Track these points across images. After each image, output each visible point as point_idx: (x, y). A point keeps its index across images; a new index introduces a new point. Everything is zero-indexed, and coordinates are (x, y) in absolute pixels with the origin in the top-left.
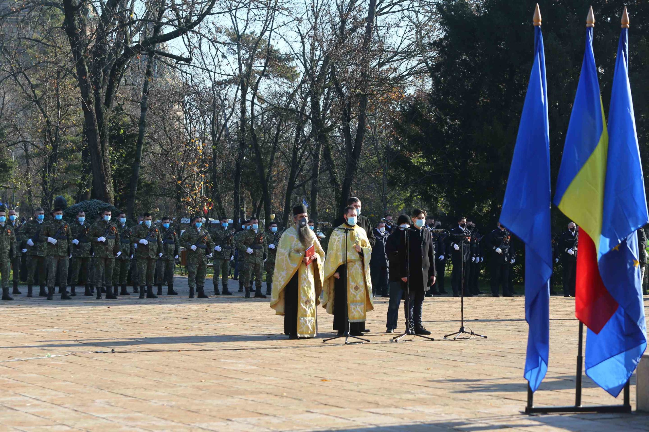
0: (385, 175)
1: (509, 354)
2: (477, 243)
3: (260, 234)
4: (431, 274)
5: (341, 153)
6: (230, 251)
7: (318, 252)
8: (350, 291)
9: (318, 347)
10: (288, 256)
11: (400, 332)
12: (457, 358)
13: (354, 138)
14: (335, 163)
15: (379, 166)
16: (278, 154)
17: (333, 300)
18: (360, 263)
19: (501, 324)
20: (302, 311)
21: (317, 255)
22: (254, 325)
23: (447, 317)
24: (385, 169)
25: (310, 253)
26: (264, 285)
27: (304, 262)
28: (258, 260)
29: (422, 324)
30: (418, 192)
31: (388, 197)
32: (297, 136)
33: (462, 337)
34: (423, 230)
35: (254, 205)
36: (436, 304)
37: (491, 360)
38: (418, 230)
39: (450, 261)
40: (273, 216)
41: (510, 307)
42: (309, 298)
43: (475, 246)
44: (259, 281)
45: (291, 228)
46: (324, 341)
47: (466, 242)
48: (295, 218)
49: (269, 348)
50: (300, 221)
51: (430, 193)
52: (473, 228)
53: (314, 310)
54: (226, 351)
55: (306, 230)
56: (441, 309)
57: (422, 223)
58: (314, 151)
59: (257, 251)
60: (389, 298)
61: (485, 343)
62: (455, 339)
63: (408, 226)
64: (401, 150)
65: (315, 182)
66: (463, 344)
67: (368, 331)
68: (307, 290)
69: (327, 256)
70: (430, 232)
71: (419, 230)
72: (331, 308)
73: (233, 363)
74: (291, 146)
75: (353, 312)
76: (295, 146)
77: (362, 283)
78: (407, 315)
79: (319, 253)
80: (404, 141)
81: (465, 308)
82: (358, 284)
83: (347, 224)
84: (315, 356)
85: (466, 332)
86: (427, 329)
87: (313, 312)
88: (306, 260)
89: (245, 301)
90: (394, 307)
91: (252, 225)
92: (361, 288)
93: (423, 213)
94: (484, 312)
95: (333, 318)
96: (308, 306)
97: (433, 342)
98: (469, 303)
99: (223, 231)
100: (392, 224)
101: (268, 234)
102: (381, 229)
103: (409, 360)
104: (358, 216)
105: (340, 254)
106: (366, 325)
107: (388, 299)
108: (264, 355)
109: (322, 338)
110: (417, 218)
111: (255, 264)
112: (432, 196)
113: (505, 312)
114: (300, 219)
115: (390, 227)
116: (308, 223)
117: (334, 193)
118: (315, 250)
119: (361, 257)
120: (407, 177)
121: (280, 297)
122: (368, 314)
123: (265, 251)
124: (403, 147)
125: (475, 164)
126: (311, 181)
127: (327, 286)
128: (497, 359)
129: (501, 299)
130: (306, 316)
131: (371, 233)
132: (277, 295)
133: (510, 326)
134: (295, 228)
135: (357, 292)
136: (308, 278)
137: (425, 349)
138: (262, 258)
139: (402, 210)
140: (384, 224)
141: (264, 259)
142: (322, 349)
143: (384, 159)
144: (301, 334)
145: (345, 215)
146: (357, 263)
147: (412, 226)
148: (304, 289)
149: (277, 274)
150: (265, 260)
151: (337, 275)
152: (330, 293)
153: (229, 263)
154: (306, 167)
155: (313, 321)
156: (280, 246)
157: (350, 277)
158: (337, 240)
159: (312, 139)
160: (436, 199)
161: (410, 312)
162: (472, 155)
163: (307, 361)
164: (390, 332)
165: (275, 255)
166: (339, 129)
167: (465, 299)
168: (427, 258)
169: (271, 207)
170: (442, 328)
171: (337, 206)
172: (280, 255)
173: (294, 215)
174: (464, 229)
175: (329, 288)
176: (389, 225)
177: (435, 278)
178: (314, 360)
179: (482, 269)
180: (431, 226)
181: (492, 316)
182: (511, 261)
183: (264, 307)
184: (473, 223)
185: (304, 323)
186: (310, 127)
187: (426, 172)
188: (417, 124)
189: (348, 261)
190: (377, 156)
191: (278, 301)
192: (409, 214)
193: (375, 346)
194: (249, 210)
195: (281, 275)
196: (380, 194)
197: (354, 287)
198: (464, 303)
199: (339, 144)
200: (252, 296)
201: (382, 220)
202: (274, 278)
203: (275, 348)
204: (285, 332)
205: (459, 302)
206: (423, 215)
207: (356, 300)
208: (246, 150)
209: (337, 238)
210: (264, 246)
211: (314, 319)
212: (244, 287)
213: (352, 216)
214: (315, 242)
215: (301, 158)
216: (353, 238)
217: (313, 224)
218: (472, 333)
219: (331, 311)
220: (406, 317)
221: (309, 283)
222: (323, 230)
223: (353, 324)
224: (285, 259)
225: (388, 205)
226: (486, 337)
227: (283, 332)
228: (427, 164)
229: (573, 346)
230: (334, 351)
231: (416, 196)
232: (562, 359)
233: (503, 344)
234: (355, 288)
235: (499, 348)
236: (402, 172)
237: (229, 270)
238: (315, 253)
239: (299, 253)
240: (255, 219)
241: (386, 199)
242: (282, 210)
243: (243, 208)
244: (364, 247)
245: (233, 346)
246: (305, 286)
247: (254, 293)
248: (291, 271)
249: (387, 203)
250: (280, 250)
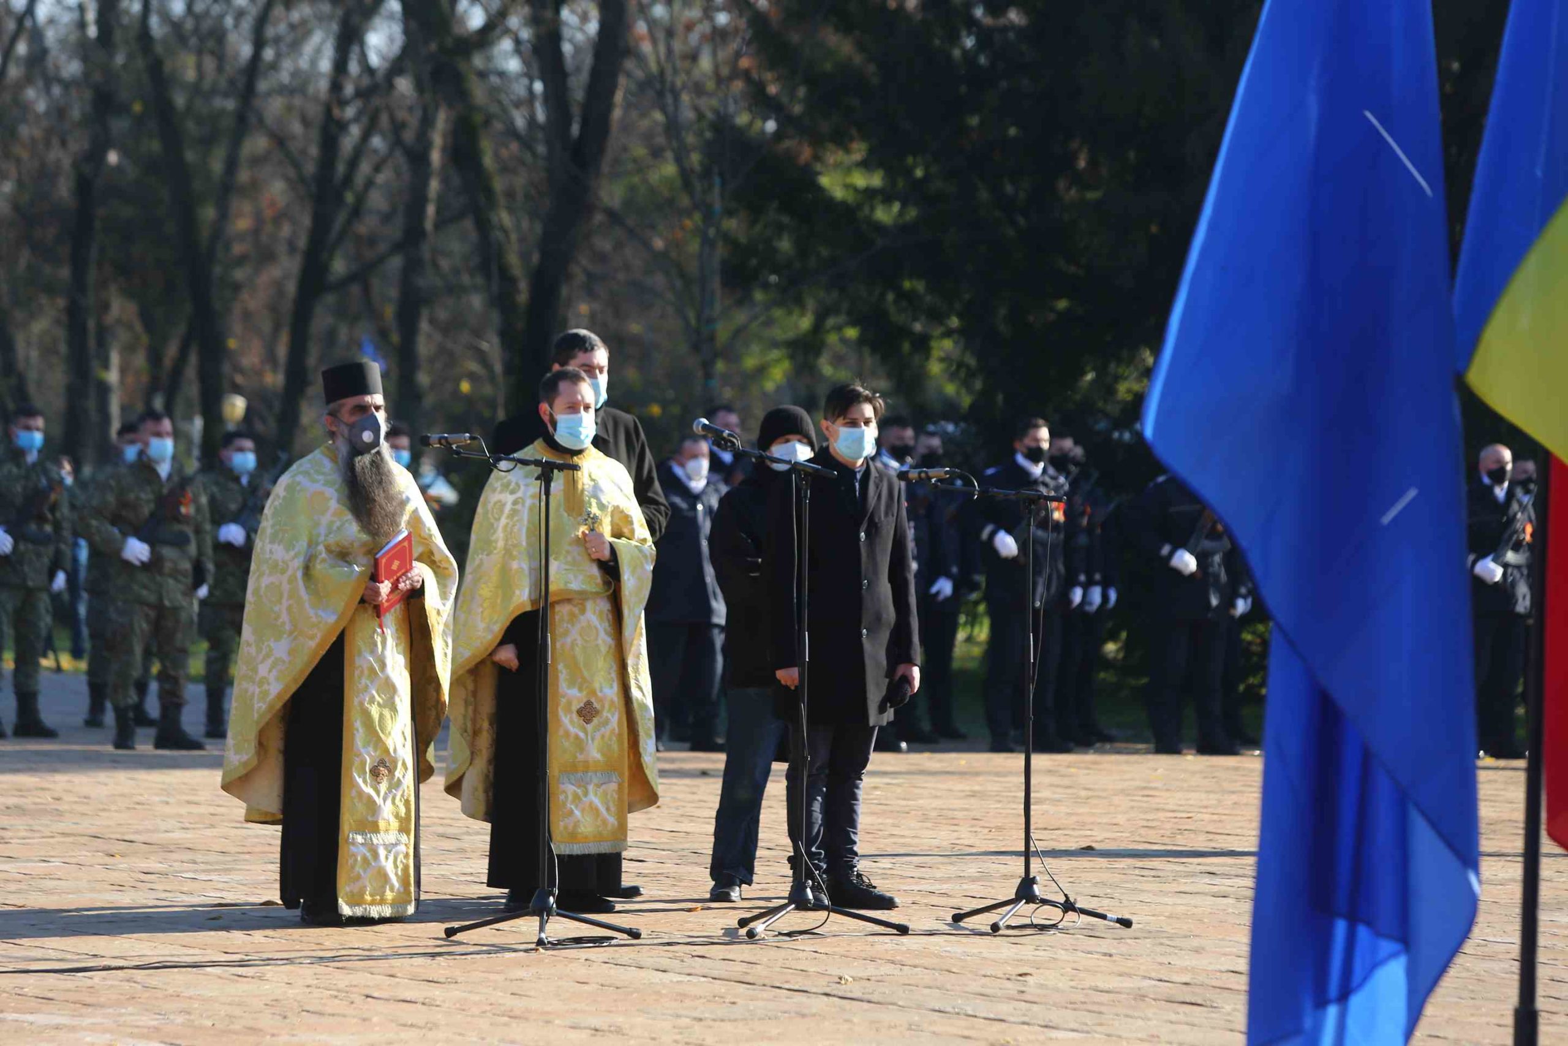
0: (707, 242)
1: (1226, 994)
2: (1090, 530)
3: (181, 482)
4: (899, 653)
5: (526, 143)
6: (50, 550)
7: (428, 558)
8: (558, 721)
9: (420, 960)
10: (299, 574)
11: (768, 899)
12: (1004, 1009)
13: (578, 86)
14: (499, 185)
15: (685, 201)
16: (257, 143)
17: (490, 762)
18: (605, 606)
19: (1191, 868)
20: (360, 807)
21: (421, 572)
22: (153, 865)
23: (966, 837)
24: (708, 216)
25: (396, 565)
26: (195, 695)
27: (369, 604)
28: (173, 591)
29: (862, 866)
30: (849, 313)
31: (723, 332)
32: (340, 66)
33: (1027, 921)
34: (867, 473)
35: (155, 357)
36: (920, 780)
37: (1146, 1019)
38: (846, 471)
39: (976, 603)
40: (237, 406)
41: (1231, 799)
42: (387, 751)
43: (1083, 540)
44: (175, 681)
45: (317, 455)
46: (450, 932)
47: (1045, 522)
48: (333, 414)
49: (214, 964)
50: (351, 426)
51: (898, 317)
52: (1076, 463)
53: (407, 803)
54: (32, 979)
55: (378, 464)
56: (937, 803)
57: (860, 440)
58: (409, 136)
59: (168, 552)
60: (723, 757)
61: (1124, 949)
62: (995, 928)
63: (803, 453)
64: (778, 135)
65: (413, 266)
66: (1030, 947)
67: (634, 892)
68: (381, 716)
69: (468, 577)
70: (895, 480)
71: (854, 473)
72: (481, 795)
73: (57, 1027)
74: (315, 111)
75: (571, 812)
76: (328, 111)
77: (612, 692)
78: (796, 827)
79: (432, 564)
80: (792, 96)
81: (1040, 801)
82: (593, 693)
83: (552, 444)
84: (408, 995)
85: (1044, 902)
86: (882, 886)
87: (403, 811)
88: (377, 593)
89: (115, 763)
90: (743, 794)
91: (147, 444)
92: (605, 714)
93: (869, 400)
94: (1121, 819)
95: (488, 838)
96: (383, 787)
97: (904, 939)
98: (1055, 780)
99: (18, 466)
100: (738, 443)
101: (217, 484)
102: (691, 465)
103: (803, 1016)
104: (596, 410)
105: (522, 566)
106: (625, 865)
107: (718, 761)
108: (191, 992)
109: (442, 921)
110: (840, 421)
111: (159, 608)
112: (904, 332)
113: (1207, 817)
114: (353, 419)
115: (727, 457)
116: (388, 435)
117: (495, 317)
118: (417, 551)
119: (607, 584)
120: (803, 250)
121: (261, 746)
122: (635, 820)
123: (200, 552)
124: (786, 121)
125: (1092, 195)
126: (396, 262)
127: (466, 702)
128: (1173, 1017)
129: (1191, 763)
130: (376, 829)
131: (650, 479)
132: (252, 735)
133: (1227, 876)
134: (334, 460)
135: (589, 727)
136: (383, 665)
137: (871, 970)
138: (189, 581)
139: (779, 389)
140: (704, 447)
141: (197, 585)
142: (441, 967)
143: (706, 173)
144: (351, 905)
145: (544, 407)
146: (589, 605)
147: (823, 456)
148: (367, 714)
149: (253, 650)
150: (203, 591)
151: (508, 656)
152: (476, 733)
153: (44, 602)
154: (377, 200)
155: (402, 848)
156: (269, 531)
157: (561, 667)
158: (508, 508)
159: (404, 85)
160: (922, 344)
161: (810, 813)
162: (1074, 157)
163: (375, 1019)
164: (726, 898)
165: (247, 572)
166: (517, 42)
167: (1040, 761)
168: (885, 589)
169: (226, 368)
170: (941, 880)
171: (508, 370)
172: (265, 567)
173: (329, 401)
174: (1037, 470)
175: (475, 711)
176: (725, 449)
177: (916, 672)
178: (407, 1013)
179: (1113, 637)
180: (899, 453)
181: (1152, 835)
182: (1233, 605)
183: (194, 790)
184: (1076, 443)
185: (365, 860)
186: (397, 29)
187: (879, 228)
188: (846, 26)
189: (551, 599)
190: (678, 160)
191: (255, 762)
192: (810, 405)
193: (661, 957)
194: (130, 379)
195: (267, 656)
196: (685, 319)
197: (575, 706)
198: (1033, 781)
199: (517, 104)
200: (145, 747)
201: (697, 428)
202: (238, 669)
203: (242, 964)
204: (282, 898)
205: (1016, 774)
206: (868, 410)
207: (586, 762)
208: (119, 125)
209: (509, 498)
210: (198, 531)
211: (408, 840)
212: (109, 705)
213: (574, 407)
214: (416, 519)
215: (353, 163)
216: (576, 502)
217: (404, 441)
218: (1068, 906)
219: (482, 808)
220: (794, 833)
221: (390, 688)
222: (448, 468)
223: (573, 863)
224: (286, 587)
225: (720, 366)
226: (1126, 923)
227: (274, 895)
228: (886, 196)
229: (1496, 966)
230: (492, 977)
231: (839, 328)
232: (1450, 1021)
233: (1197, 951)
234: (580, 712)
235: (1185, 970)
236: (780, 228)
237: (44, 633)
238: (415, 564)
239: (350, 564)
240: (156, 417)
241: (712, 338)
242: (275, 380)
243: (106, 366)
244: (623, 541)
245: (60, 955)
246: (372, 700)
247: (152, 732)
248: (312, 638)
249: (716, 355)
250: (268, 547)
